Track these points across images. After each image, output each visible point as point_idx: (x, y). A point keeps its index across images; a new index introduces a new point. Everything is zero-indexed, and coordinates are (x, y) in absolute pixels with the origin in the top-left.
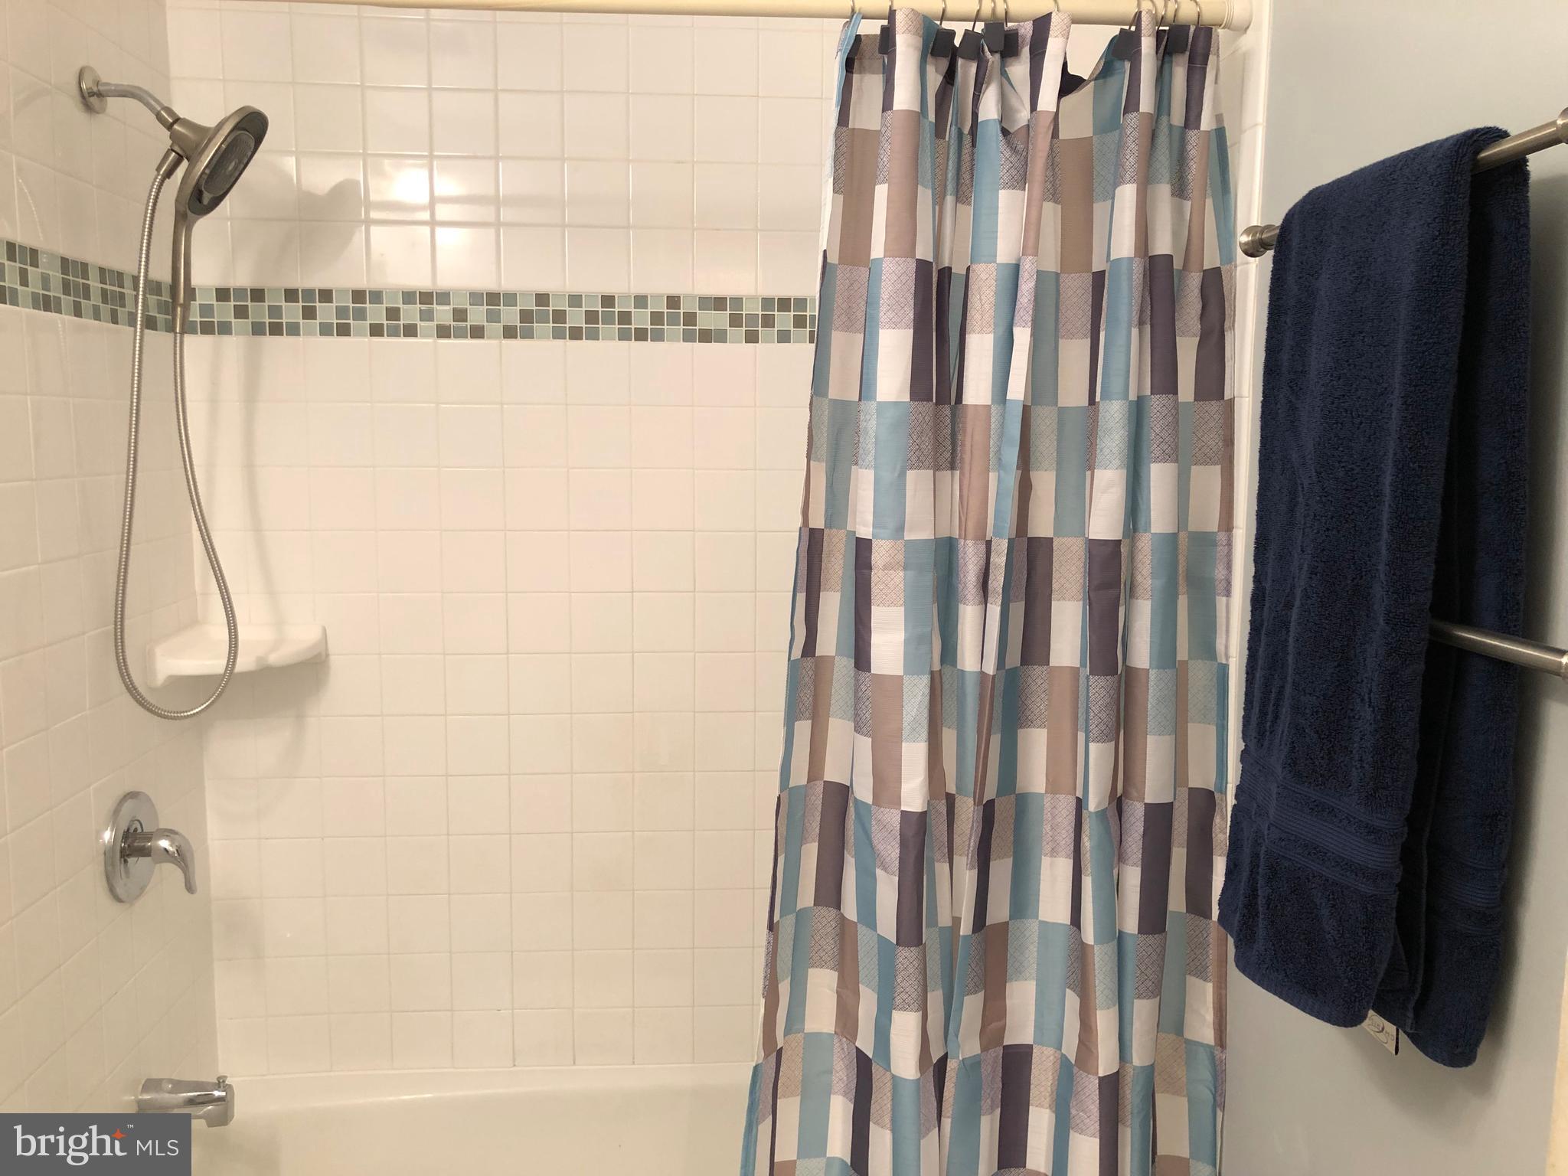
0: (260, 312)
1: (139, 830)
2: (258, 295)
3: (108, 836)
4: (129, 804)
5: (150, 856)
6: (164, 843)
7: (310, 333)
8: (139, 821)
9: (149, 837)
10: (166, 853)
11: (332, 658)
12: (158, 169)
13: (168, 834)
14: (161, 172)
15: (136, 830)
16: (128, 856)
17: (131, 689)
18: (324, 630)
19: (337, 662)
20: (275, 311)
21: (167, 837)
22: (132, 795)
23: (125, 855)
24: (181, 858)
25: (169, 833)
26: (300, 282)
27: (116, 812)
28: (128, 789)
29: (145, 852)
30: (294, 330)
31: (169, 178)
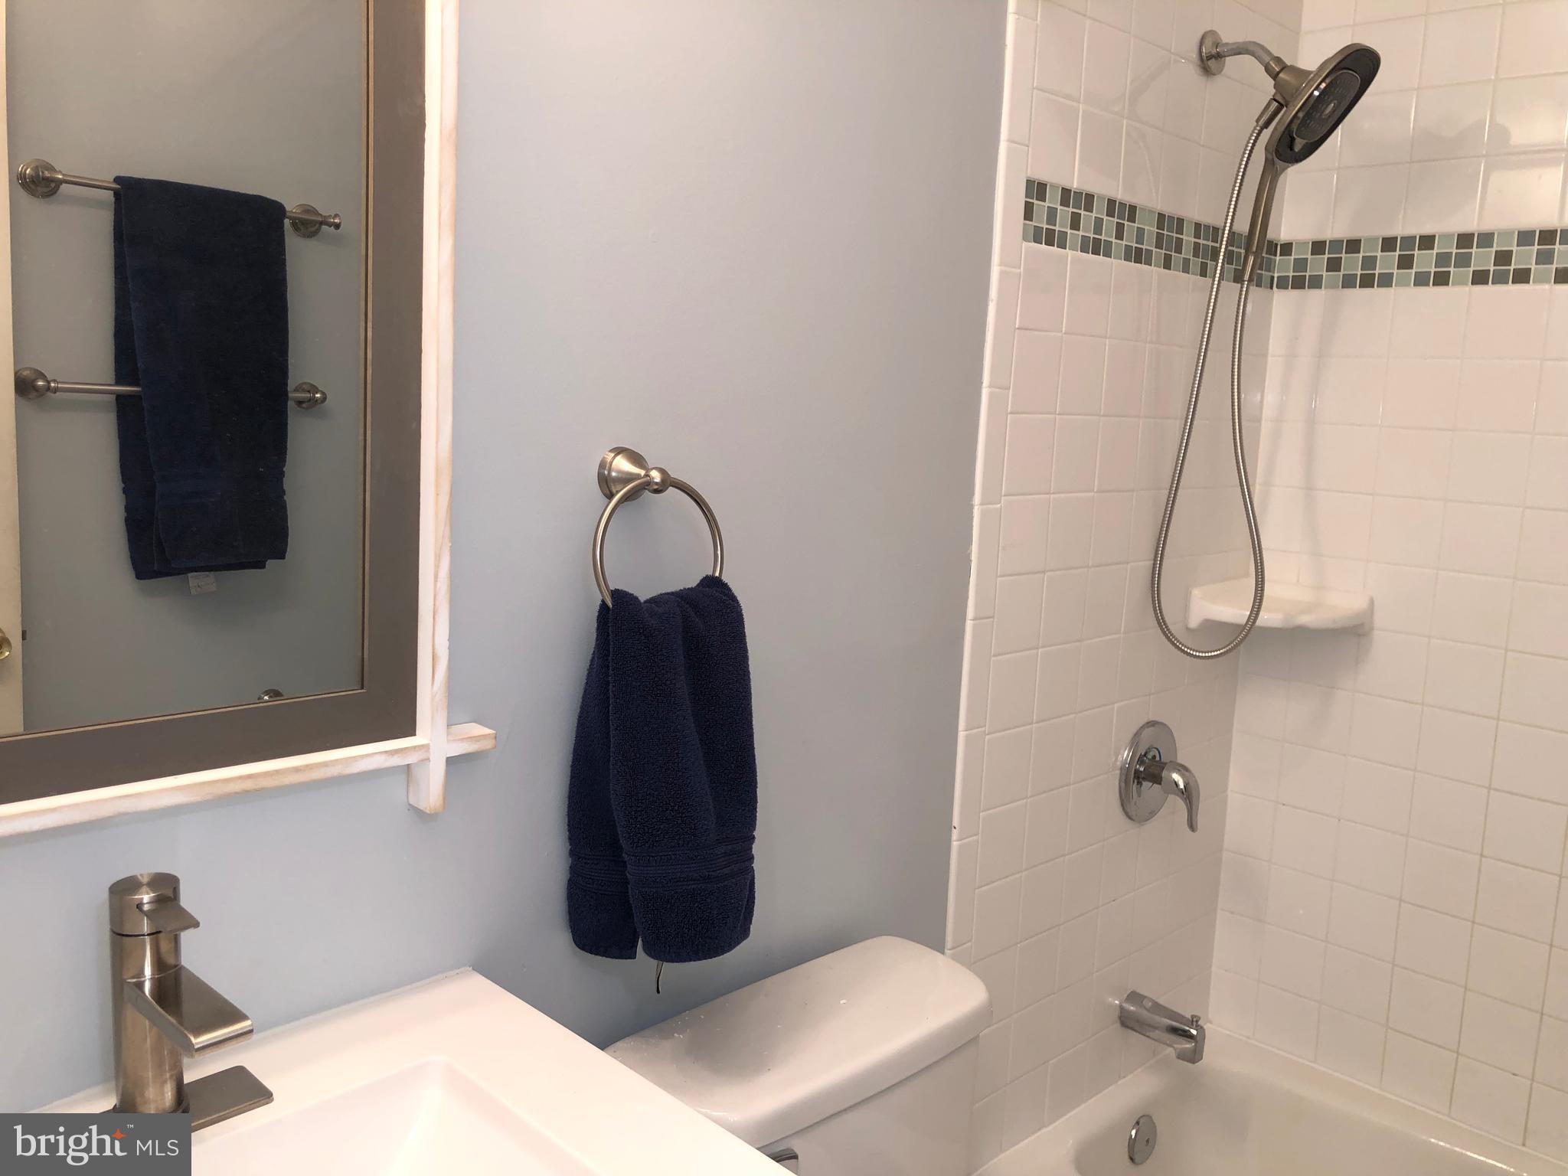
0: (1353, 265)
1: (1158, 759)
2: (1353, 245)
3: (1126, 754)
4: (1150, 730)
5: (1160, 784)
6: (1176, 777)
7: (1403, 283)
8: (1158, 750)
9: (1162, 766)
10: (1175, 786)
11: (1376, 633)
12: (1258, 121)
13: (1180, 768)
14: (1260, 123)
15: (1154, 757)
16: (1144, 779)
17: (1162, 623)
18: (1372, 602)
19: (1382, 639)
20: (1369, 262)
21: (1179, 772)
22: (1152, 724)
23: (1139, 778)
24: (1188, 795)
25: (1183, 769)
26: (1399, 230)
27: (1137, 734)
28: (1151, 718)
29: (1156, 779)
30: (1386, 281)
31: (1266, 128)
